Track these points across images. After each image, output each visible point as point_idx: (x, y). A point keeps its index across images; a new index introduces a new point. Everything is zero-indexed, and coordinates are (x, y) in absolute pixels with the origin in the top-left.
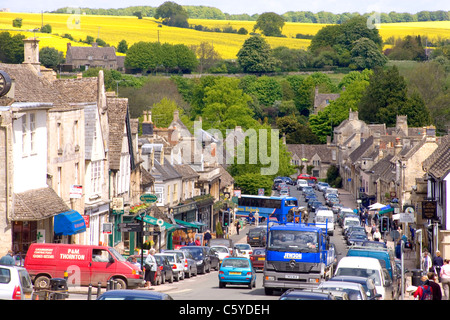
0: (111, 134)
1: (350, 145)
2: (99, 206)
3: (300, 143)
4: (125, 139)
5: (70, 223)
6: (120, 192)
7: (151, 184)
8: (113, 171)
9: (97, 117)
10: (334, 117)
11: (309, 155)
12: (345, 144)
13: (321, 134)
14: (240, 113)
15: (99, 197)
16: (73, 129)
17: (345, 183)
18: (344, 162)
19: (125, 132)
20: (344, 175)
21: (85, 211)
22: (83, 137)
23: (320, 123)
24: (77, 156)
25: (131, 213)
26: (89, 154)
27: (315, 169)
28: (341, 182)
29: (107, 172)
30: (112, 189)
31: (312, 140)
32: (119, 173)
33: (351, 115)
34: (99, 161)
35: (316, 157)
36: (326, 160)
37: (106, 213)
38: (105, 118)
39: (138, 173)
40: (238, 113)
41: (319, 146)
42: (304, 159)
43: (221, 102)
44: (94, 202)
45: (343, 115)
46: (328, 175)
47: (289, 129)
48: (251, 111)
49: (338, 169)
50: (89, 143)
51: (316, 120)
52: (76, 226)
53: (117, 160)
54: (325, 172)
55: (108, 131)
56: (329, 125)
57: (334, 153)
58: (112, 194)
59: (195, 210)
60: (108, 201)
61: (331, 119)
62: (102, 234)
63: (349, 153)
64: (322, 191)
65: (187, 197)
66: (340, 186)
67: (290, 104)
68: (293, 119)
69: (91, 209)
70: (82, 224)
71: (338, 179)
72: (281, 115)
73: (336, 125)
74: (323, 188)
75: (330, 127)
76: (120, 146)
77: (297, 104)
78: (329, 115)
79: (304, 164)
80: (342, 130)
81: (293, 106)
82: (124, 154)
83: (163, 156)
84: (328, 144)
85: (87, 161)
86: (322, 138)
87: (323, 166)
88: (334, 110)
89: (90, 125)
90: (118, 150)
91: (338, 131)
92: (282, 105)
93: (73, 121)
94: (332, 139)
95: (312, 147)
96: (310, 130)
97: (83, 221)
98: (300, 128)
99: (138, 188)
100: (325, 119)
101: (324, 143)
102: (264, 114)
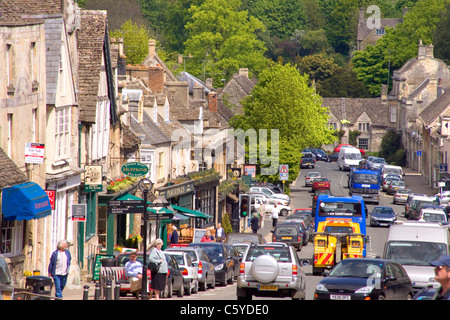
0: (81, 66)
1: (420, 97)
2: (67, 177)
3: (340, 96)
4: (103, 75)
5: (28, 201)
6: (95, 158)
7: (135, 148)
8: (86, 125)
9: (63, 38)
10: (394, 54)
11: (354, 114)
12: (412, 96)
13: (371, 81)
14: (243, 48)
15: (66, 164)
16: (29, 55)
17: (410, 158)
18: (409, 125)
19: (103, 64)
20: (410, 146)
21: (47, 185)
22: (43, 69)
23: (370, 65)
24: (34, 98)
25: (109, 191)
26: (51, 95)
27: (362, 136)
28: (405, 157)
29: (76, 126)
30: (83, 153)
31: (356, 90)
32: (95, 127)
33: (422, 50)
34: (67, 107)
35: (364, 118)
36: (379, 122)
37: (75, 189)
38: (73, 40)
39: (117, 130)
40: (241, 48)
41: (369, 100)
42: (344, 121)
43: (214, 30)
44: (59, 170)
45: (407, 51)
46: (383, 145)
47: (321, 73)
48: (261, 44)
49: (399, 137)
50: (52, 79)
51: (363, 60)
52: (37, 206)
53: (92, 108)
54: (379, 141)
55: (77, 61)
56: (384, 67)
57: (394, 110)
58: (83, 160)
59: (191, 193)
60: (79, 170)
61: (388, 58)
62: (70, 222)
63: (419, 111)
64: (375, 170)
65: (179, 172)
66: (403, 162)
67: (319, 35)
68: (325, 59)
69: (55, 181)
70: (45, 204)
71: (399, 152)
72: (305, 52)
73: (397, 68)
74: (376, 165)
75: (387, 71)
76: (95, 86)
77: (329, 35)
78: (386, 51)
79: (345, 129)
80: (406, 74)
81: (322, 38)
82: (101, 99)
83: (142, 108)
84: (384, 97)
85: (50, 107)
86: (372, 88)
87: (374, 132)
88: (394, 44)
89: (52, 51)
90: (93, 91)
91: (402, 76)
92: (307, 37)
93: (28, 41)
94: (390, 90)
95: (358, 102)
96: (354, 75)
97: (46, 198)
98: (338, 72)
99: (117, 153)
100: (377, 57)
101: (376, 95)
102: (277, 51)
